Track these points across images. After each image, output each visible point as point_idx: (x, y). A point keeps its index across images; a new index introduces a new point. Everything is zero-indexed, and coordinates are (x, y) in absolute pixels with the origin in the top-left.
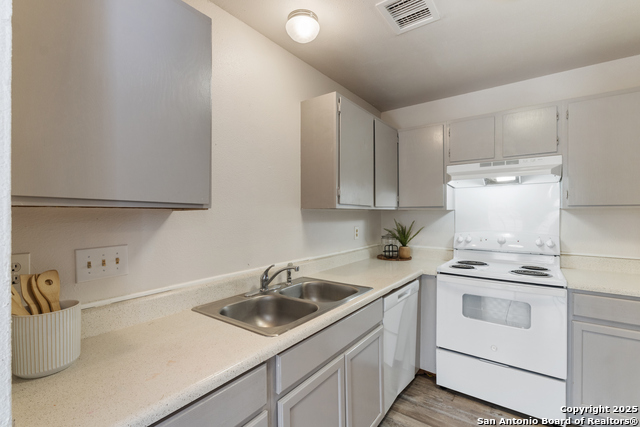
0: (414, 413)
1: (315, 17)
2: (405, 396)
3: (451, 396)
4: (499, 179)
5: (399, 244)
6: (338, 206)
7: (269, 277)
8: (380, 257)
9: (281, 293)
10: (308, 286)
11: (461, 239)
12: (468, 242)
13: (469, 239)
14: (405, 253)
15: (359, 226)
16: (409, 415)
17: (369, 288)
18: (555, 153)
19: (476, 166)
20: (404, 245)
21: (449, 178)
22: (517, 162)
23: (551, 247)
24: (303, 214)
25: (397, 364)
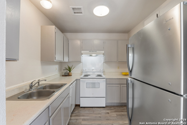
0: (76, 115)
1: (51, 2)
2: (73, 112)
3: (84, 108)
4: (93, 55)
5: (69, 72)
6: (55, 61)
7: (33, 85)
8: (63, 76)
9: (37, 89)
10: (45, 86)
11: (84, 69)
12: (86, 70)
13: (86, 69)
14: (70, 74)
15: (57, 67)
16: (75, 116)
17: (66, 84)
18: (103, 50)
19: (88, 52)
20: (70, 72)
21: (82, 54)
22: (96, 52)
23: (102, 70)
24: (41, 63)
25: (72, 105)
